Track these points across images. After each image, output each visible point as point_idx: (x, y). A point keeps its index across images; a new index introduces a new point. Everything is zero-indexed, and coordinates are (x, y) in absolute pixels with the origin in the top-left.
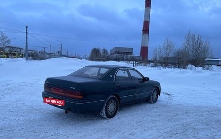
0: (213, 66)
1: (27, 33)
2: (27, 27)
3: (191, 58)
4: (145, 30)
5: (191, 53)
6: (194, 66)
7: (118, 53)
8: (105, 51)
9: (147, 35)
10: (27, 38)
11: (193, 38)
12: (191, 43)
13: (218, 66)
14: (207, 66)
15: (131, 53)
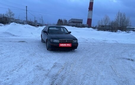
0: (131, 31)
1: (27, 10)
2: (26, 7)
3: (119, 26)
4: (90, 8)
5: (119, 23)
6: (121, 31)
7: (74, 22)
8: (66, 21)
9: (91, 11)
10: (27, 13)
11: (121, 15)
12: (120, 18)
13: (133, 31)
14: (127, 31)
15: (81, 23)
